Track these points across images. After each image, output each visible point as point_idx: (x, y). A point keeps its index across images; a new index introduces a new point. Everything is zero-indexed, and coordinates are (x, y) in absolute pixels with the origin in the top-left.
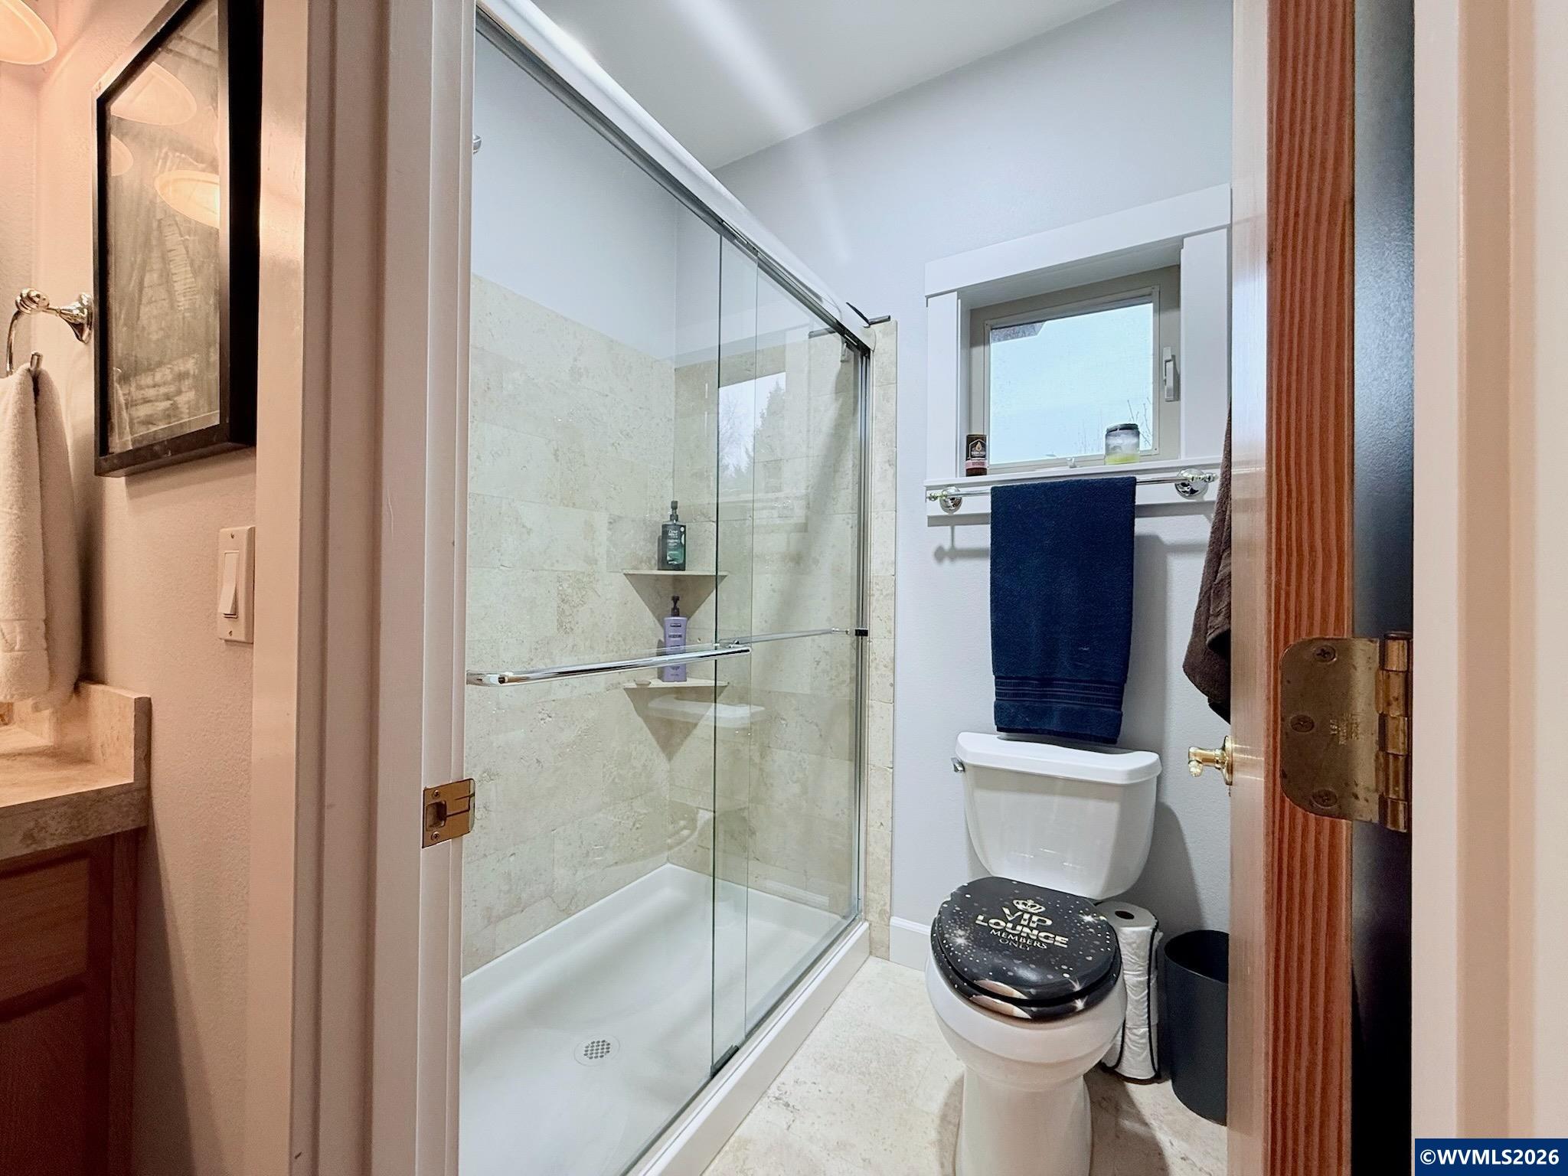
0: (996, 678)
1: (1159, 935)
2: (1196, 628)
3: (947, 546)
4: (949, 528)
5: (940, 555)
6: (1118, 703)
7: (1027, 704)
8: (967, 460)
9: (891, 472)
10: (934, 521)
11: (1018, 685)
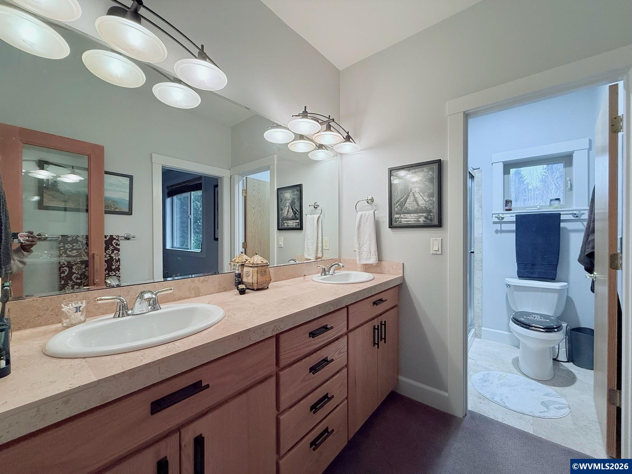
0: (518, 264)
1: (568, 327)
2: (581, 251)
3: (499, 229)
4: (500, 225)
5: (497, 232)
6: (556, 270)
7: (528, 270)
8: (506, 207)
9: (481, 209)
10: (495, 223)
11: (525, 265)
